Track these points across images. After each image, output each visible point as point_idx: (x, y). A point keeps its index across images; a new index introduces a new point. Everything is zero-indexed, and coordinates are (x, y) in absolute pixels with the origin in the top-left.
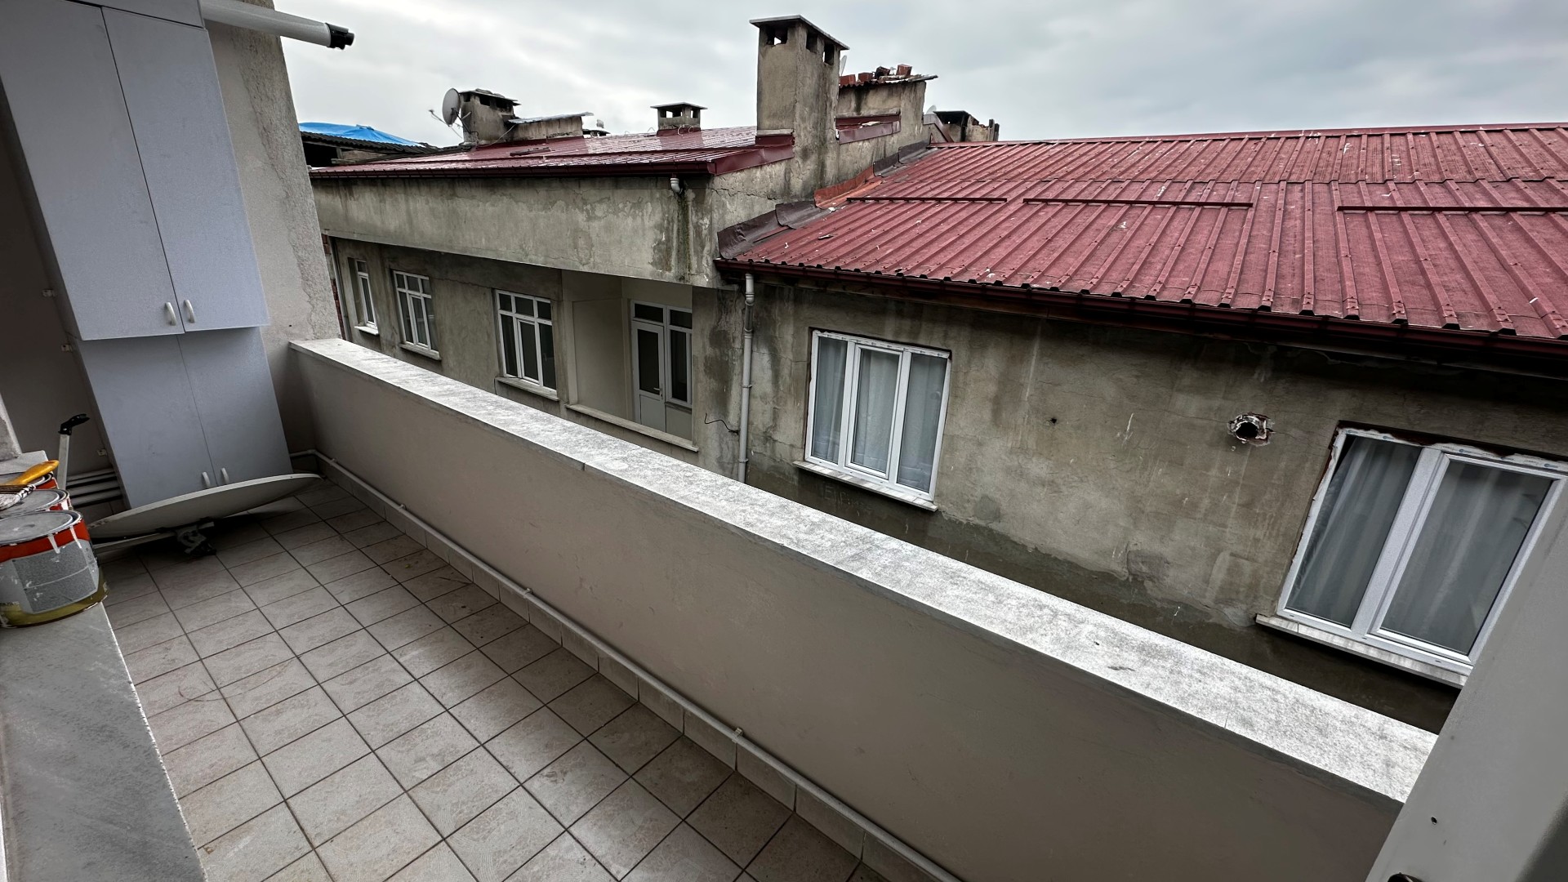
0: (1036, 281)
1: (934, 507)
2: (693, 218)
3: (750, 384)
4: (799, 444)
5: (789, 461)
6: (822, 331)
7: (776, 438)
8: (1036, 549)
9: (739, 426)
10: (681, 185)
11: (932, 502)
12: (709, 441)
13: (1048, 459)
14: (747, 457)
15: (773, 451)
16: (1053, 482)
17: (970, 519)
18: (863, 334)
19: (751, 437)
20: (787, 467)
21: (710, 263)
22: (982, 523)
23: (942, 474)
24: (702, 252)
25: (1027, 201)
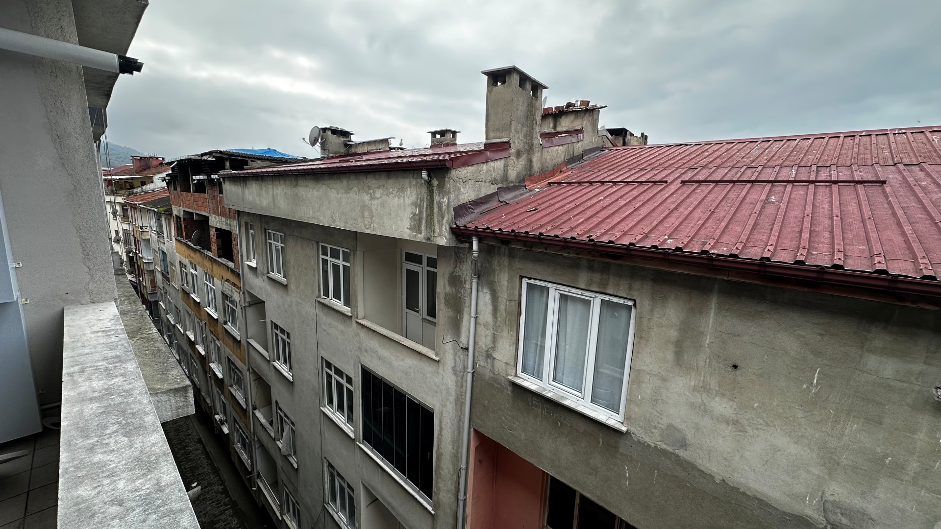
0: (713, 248)
1: (624, 429)
2: (436, 198)
3: (476, 314)
4: (512, 363)
5: (504, 375)
6: (530, 279)
7: (495, 356)
8: (724, 481)
9: (468, 345)
10: (429, 176)
11: (622, 423)
12: (447, 354)
13: (732, 400)
14: (473, 368)
15: (493, 366)
16: (737, 421)
17: (659, 443)
18: (561, 282)
19: (477, 354)
20: (503, 379)
21: (448, 228)
22: (670, 449)
23: (631, 401)
24: (442, 221)
25: (683, 182)
